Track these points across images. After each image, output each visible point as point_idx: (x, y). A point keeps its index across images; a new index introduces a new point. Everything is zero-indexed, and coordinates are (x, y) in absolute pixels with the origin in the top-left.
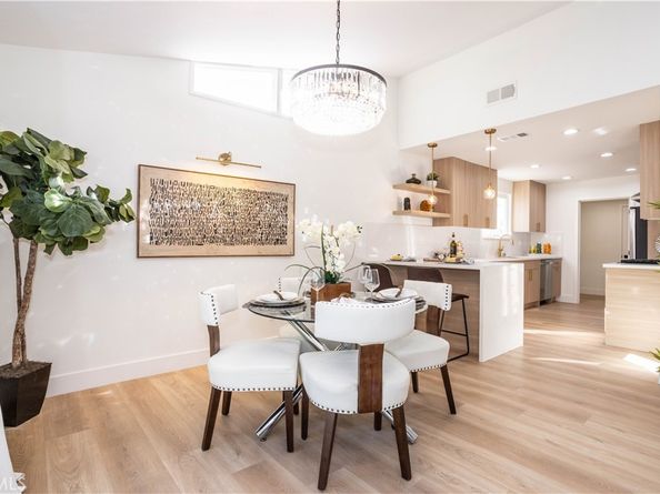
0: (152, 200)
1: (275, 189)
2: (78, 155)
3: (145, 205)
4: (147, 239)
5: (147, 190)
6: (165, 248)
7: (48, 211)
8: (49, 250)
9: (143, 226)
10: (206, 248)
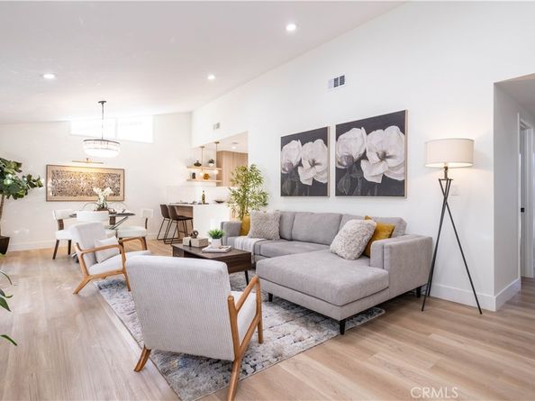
0: (53, 179)
1: (113, 172)
2: (19, 165)
3: (50, 181)
4: (51, 194)
5: (50, 175)
6: (58, 197)
7: (5, 186)
8: (8, 198)
9: (49, 189)
10: (78, 197)
